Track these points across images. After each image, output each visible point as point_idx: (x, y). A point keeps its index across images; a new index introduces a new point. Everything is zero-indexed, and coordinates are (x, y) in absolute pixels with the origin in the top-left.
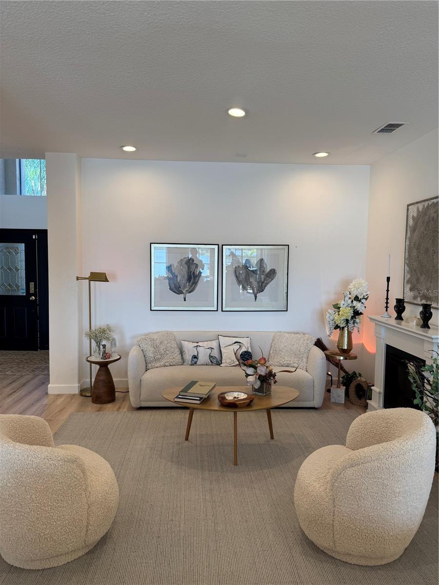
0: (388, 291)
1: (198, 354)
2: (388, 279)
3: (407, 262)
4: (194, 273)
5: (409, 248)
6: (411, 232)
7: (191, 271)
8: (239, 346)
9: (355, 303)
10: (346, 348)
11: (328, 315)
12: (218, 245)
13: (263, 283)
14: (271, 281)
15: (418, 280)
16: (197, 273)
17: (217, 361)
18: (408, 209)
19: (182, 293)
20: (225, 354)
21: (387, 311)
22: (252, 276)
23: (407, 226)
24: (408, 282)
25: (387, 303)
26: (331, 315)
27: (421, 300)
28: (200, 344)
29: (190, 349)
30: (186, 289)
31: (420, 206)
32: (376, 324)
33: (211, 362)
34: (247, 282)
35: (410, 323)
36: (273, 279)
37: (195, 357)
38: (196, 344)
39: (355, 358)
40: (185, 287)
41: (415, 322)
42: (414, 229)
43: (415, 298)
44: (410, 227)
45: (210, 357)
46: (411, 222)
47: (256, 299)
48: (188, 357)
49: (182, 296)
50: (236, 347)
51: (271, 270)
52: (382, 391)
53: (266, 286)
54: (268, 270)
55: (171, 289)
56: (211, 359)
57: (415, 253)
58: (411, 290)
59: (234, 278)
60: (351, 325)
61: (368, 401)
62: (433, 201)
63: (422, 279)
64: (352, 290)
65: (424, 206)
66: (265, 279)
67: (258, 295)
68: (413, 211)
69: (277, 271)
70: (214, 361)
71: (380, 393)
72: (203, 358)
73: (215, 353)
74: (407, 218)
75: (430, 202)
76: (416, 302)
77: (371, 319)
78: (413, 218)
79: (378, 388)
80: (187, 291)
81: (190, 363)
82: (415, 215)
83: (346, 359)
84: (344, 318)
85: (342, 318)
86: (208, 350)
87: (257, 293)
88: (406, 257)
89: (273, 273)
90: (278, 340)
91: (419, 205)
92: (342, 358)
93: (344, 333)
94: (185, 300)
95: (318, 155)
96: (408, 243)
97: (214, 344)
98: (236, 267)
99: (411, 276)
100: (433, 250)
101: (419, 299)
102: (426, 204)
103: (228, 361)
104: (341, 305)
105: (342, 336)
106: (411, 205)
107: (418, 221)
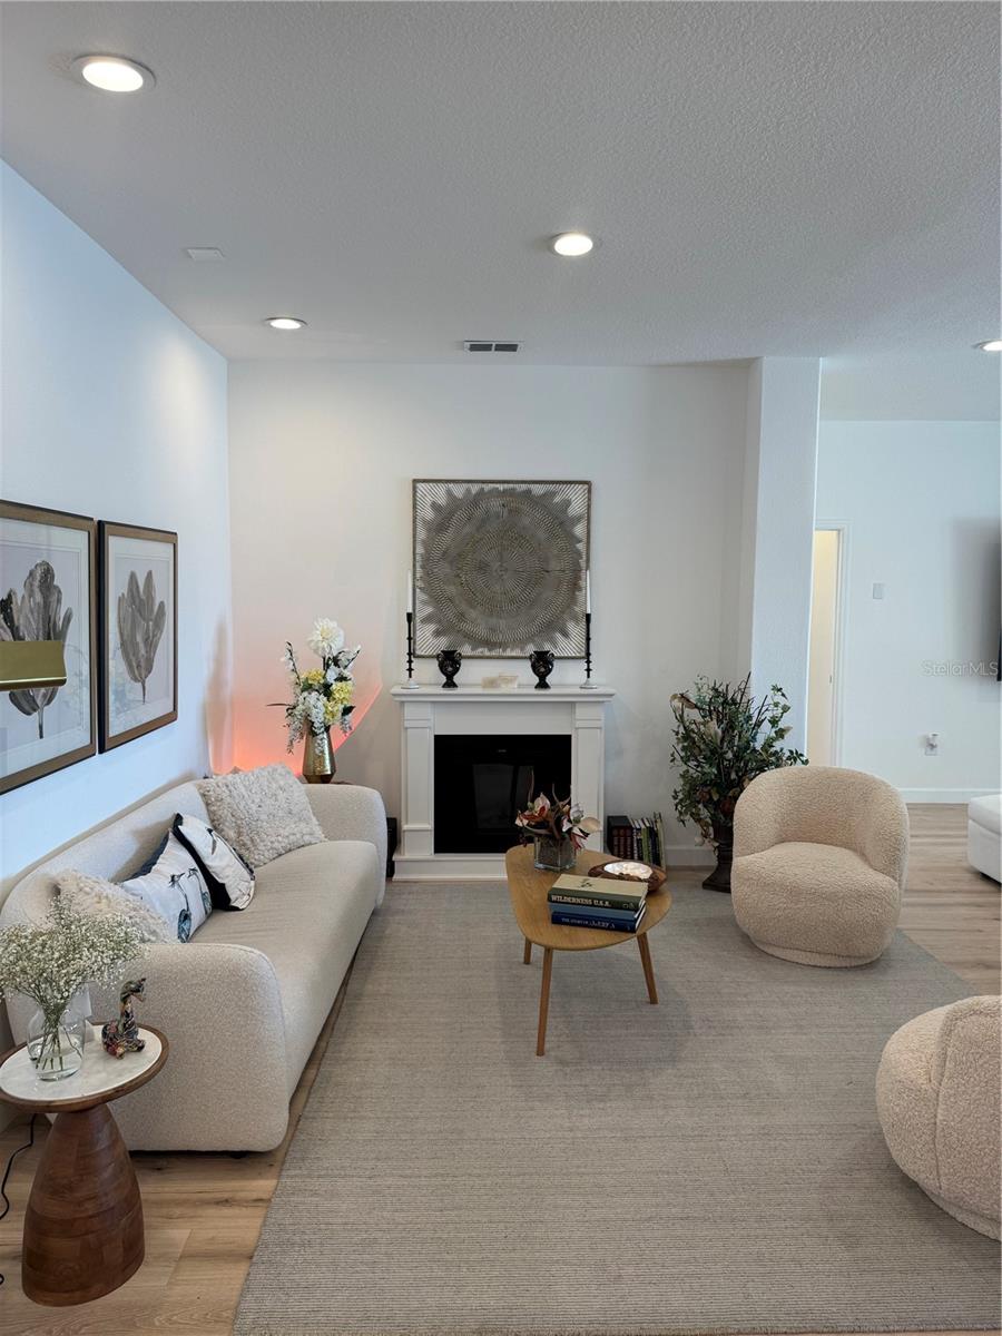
0: (410, 638)
1: (188, 904)
2: (409, 617)
3: (420, 584)
5: (427, 559)
6: (428, 530)
15: (461, 616)
18: (414, 489)
19: (36, 709)
21: (410, 676)
24: (426, 620)
27: (473, 649)
31: (458, 490)
34: (133, 643)
42: (438, 528)
44: (425, 522)
46: (429, 514)
51: (160, 607)
52: (432, 826)
53: (154, 655)
57: (443, 570)
61: (393, 858)
63: (473, 613)
65: (468, 491)
66: (153, 636)
67: (146, 682)
68: (435, 495)
69: (165, 609)
71: (427, 830)
74: (415, 504)
75: (487, 487)
78: (435, 506)
79: (421, 823)
80: (44, 697)
82: (442, 502)
85: (338, 707)
87: (146, 677)
88: (418, 575)
89: (162, 611)
91: (451, 485)
96: (420, 550)
99: (443, 612)
100: (501, 566)
101: (467, 648)
102: (475, 488)
106: (424, 481)
107: (451, 514)
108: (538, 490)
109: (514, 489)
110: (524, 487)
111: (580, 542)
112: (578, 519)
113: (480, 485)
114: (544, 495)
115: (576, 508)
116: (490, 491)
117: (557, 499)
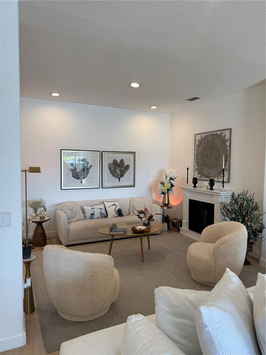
0: (188, 174)
1: (94, 213)
2: (188, 169)
3: (195, 161)
4: (86, 167)
5: (197, 154)
6: (197, 147)
7: (85, 166)
8: (115, 207)
9: (171, 181)
10: (167, 203)
11: (159, 187)
12: (100, 151)
13: (123, 172)
14: (127, 171)
15: (202, 169)
16: (88, 167)
17: (104, 216)
18: (195, 137)
19: (80, 179)
20: (109, 211)
21: (187, 184)
22: (117, 168)
23: (195, 144)
24: (196, 170)
25: (187, 180)
26: (160, 187)
27: (204, 178)
28: (94, 207)
29: (88, 210)
30: (82, 176)
31: (203, 136)
32: (183, 190)
33: (101, 216)
34: (115, 172)
35: (203, 188)
36: (128, 170)
37: (93, 214)
38: (92, 207)
39: (171, 208)
40: (81, 175)
41: (206, 187)
42: (199, 146)
43: (201, 177)
44: (197, 145)
45: (101, 213)
46: (197, 142)
47: (119, 181)
48: (88, 215)
49: (80, 180)
50: (114, 207)
51: (127, 165)
52: (188, 222)
53: (124, 174)
54: (125, 165)
55: (73, 176)
56: (101, 215)
57: (200, 157)
58: (198, 173)
59: (108, 170)
60: (170, 192)
61: (180, 228)
62: (210, 133)
63: (205, 168)
64: (169, 175)
65: (205, 135)
66: (124, 171)
67: (121, 179)
68: (199, 137)
69: (130, 166)
70: (103, 216)
71: (187, 223)
72: (97, 214)
73: (103, 211)
74: (195, 140)
75: (208, 134)
76: (201, 179)
77: (180, 188)
78: (199, 140)
79: (186, 220)
80: (83, 177)
81: (89, 218)
82: (200, 139)
83: (168, 208)
84: (167, 188)
85: (166, 189)
86: (99, 210)
87: (120, 178)
88: (195, 158)
89: (128, 166)
90: (133, 202)
91: (202, 134)
92: (166, 208)
93: (166, 196)
94: (81, 183)
95: (152, 108)
96: (196, 152)
97: (102, 206)
98: (109, 164)
99: (198, 167)
100: (211, 155)
101: (203, 177)
102: (206, 134)
103: (112, 215)
104: (165, 182)
105: (164, 198)
106: (197, 134)
107: (201, 142)
108: (219, 133)
109: (214, 133)
110: (216, 132)
111: (228, 147)
112: (227, 140)
113: (207, 133)
114: (220, 134)
115: (227, 137)
116: (209, 135)
117: (223, 135)
